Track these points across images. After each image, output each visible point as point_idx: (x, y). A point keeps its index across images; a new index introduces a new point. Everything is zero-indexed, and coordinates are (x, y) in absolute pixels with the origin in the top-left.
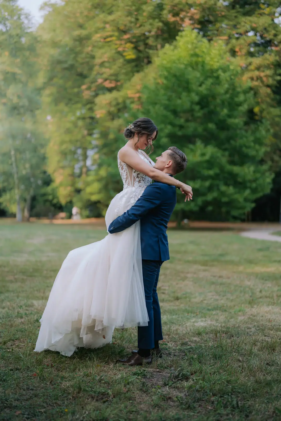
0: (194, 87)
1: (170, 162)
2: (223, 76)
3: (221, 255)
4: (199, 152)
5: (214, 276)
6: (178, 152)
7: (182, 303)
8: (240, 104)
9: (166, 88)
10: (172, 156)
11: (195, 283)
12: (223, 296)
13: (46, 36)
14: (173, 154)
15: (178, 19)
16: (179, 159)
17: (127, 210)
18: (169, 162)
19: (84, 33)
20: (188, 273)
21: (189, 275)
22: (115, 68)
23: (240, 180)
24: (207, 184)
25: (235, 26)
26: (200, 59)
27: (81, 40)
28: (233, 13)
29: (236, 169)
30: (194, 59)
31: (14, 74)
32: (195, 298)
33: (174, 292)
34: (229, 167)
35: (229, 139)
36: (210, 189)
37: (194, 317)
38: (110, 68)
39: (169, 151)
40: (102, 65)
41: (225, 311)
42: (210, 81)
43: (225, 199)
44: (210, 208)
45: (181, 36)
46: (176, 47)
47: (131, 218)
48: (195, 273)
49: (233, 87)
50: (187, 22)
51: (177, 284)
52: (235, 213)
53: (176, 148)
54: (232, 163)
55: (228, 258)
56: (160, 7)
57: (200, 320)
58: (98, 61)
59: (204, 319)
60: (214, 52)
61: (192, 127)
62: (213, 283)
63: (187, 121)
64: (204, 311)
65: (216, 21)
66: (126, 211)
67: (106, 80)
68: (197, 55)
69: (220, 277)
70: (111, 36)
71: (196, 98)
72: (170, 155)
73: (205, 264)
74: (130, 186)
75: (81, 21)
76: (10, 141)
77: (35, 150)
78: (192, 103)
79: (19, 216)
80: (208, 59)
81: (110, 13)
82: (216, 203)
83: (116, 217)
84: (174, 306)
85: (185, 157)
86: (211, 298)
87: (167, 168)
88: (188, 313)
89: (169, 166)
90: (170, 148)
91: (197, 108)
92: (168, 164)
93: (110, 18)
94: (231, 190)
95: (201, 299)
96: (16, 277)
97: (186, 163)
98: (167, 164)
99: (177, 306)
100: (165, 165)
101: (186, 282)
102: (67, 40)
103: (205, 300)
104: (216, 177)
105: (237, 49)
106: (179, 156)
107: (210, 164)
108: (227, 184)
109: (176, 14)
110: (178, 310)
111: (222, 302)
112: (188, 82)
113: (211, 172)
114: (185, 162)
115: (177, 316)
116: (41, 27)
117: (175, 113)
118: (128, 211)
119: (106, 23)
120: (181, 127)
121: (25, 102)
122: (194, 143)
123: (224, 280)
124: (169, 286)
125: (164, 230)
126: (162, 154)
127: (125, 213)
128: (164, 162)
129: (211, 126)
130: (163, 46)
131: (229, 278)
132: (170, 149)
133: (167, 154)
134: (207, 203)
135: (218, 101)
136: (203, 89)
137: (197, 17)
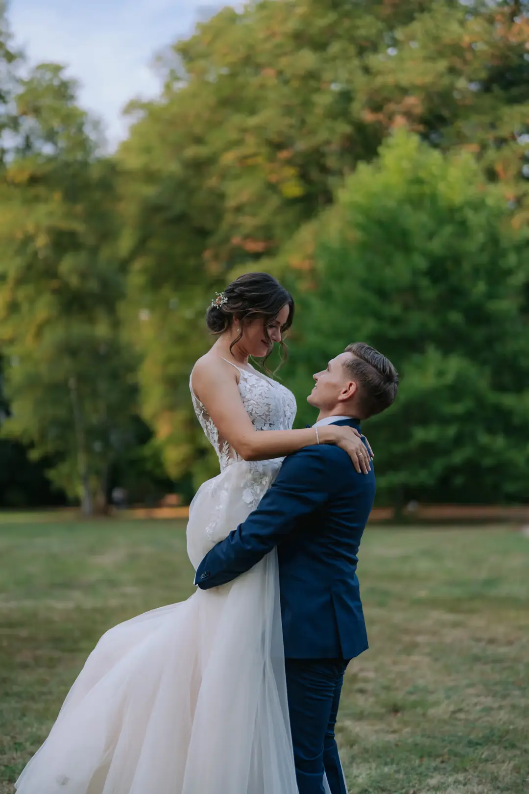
0: (418, 241)
1: (351, 385)
2: (474, 219)
3: (490, 583)
4: (432, 370)
5: (478, 640)
6: (373, 357)
7: (406, 724)
8: (509, 272)
9: (364, 247)
10: (354, 369)
11: (436, 660)
12: (504, 697)
13: (134, 162)
14: (359, 364)
15: (381, 116)
16: (374, 376)
17: (238, 524)
18: (348, 384)
19: (202, 151)
20: (419, 632)
21: (420, 639)
22: (264, 215)
23: (516, 420)
24: (452, 431)
25: (493, 126)
26: (427, 189)
27: (199, 166)
28: (487, 101)
29: (509, 400)
30: (415, 190)
31: (72, 234)
32: (436, 704)
33: (387, 688)
34: (493, 398)
35: (490, 342)
36: (459, 441)
37: (436, 769)
38: (254, 215)
39: (346, 357)
40: (239, 209)
41: (513, 746)
42: (448, 230)
43: (488, 462)
44: (459, 481)
45: (388, 146)
46: (379, 169)
47: (249, 547)
48: (434, 633)
49: (494, 240)
50: (400, 122)
51: (395, 663)
52: (510, 487)
53: (367, 346)
54: (499, 387)
55: (504, 590)
56: (346, 97)
57: (451, 779)
58: (231, 203)
59: (461, 777)
60: (455, 173)
61: (417, 320)
62: (476, 659)
63: (406, 308)
64: (460, 749)
65: (456, 116)
66: (235, 528)
67: (247, 237)
68: (419, 181)
69: (492, 641)
70: (255, 155)
71: (421, 263)
72: (348, 366)
73: (454, 606)
74: (234, 459)
75: (198, 129)
76: (67, 363)
77: (115, 376)
78: (415, 272)
79: (86, 506)
80: (442, 187)
81: (253, 112)
82: (472, 468)
83: (211, 546)
84: (388, 732)
85: (390, 369)
86: (476, 704)
87: (343, 401)
88: (421, 757)
89: (348, 396)
90: (349, 346)
91: (425, 282)
92: (345, 392)
93: (253, 121)
94: (500, 442)
95: (452, 708)
96: (39, 652)
97: (396, 385)
98: (344, 390)
99: (394, 732)
100: (339, 394)
101: (415, 658)
102: (173, 167)
103: (460, 710)
104: (468, 417)
105: (499, 168)
106: (375, 367)
107: (456, 391)
108: (491, 431)
109: (377, 108)
110: (397, 745)
111: (503, 715)
112: (405, 234)
113: (459, 408)
114: (393, 384)
115: (394, 767)
116: (125, 147)
117: (383, 294)
118: (240, 527)
119: (244, 130)
120: (395, 321)
121: (93, 285)
122: (421, 351)
123: (502, 650)
124: (376, 670)
125: (346, 570)
126: (328, 365)
127: (233, 533)
128: (335, 386)
129: (455, 317)
130: (353, 168)
131: (510, 643)
132: (349, 350)
133: (343, 365)
134: (451, 472)
135: (466, 266)
136: (436, 246)
137: (419, 110)
